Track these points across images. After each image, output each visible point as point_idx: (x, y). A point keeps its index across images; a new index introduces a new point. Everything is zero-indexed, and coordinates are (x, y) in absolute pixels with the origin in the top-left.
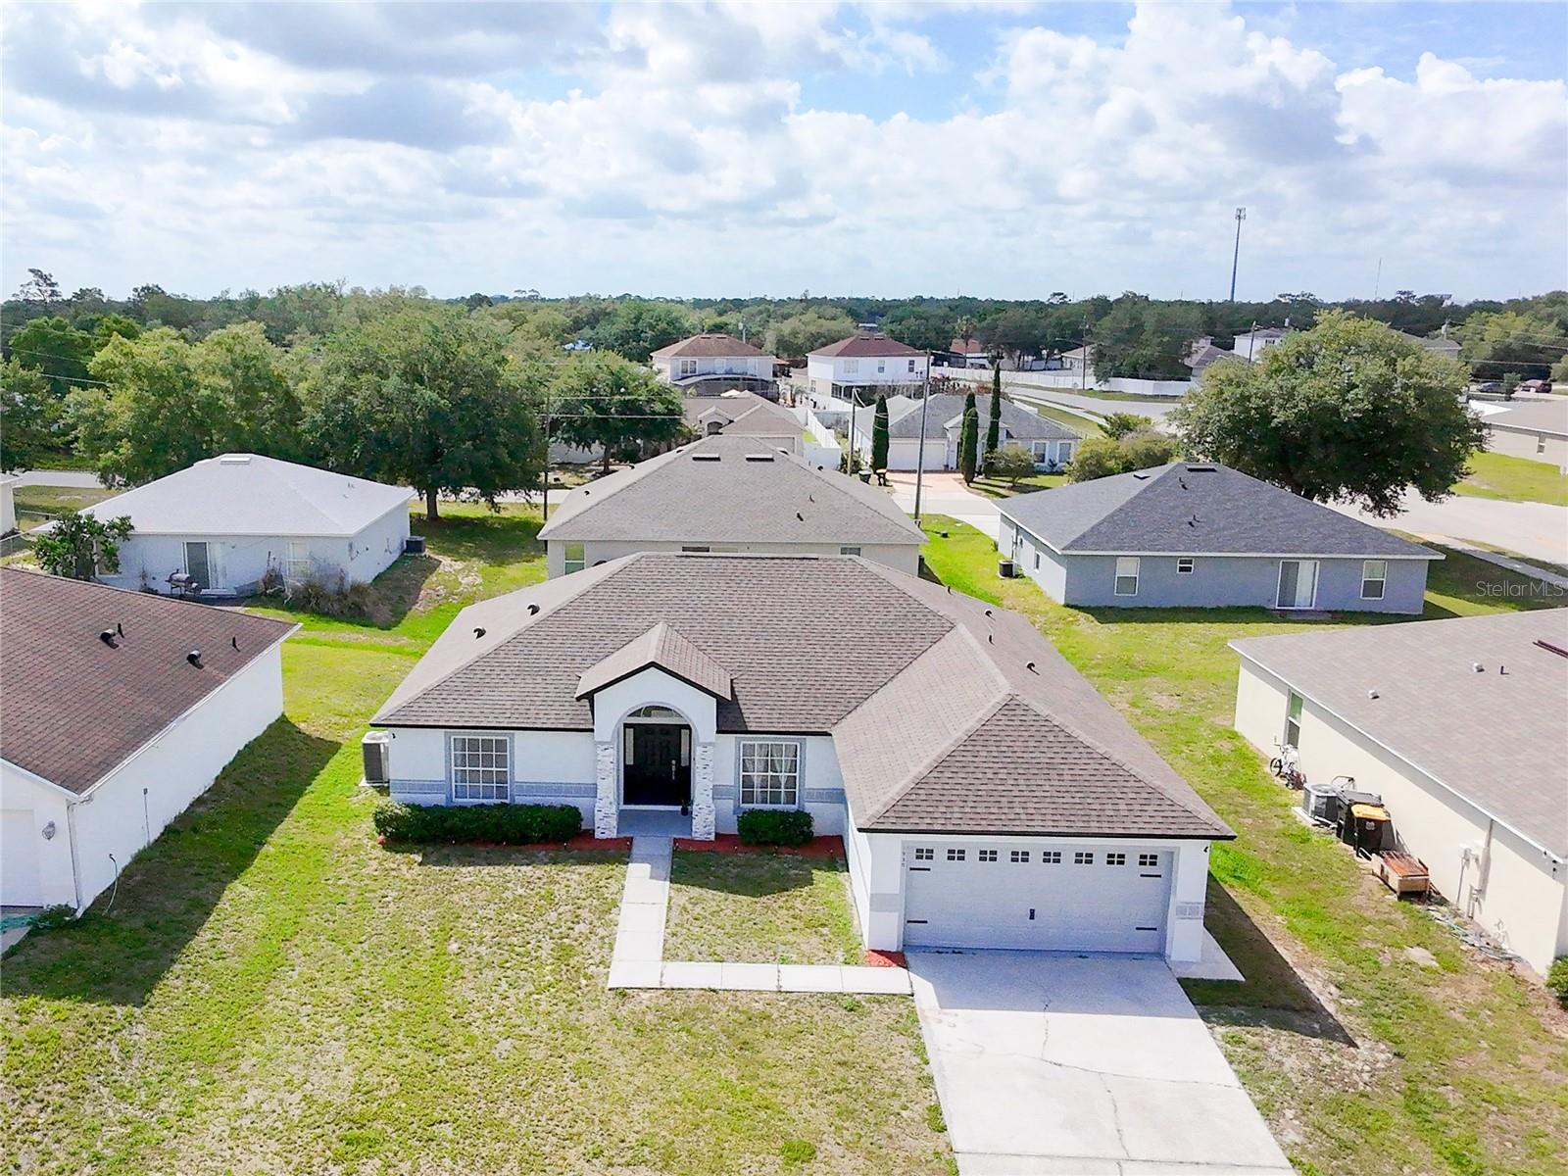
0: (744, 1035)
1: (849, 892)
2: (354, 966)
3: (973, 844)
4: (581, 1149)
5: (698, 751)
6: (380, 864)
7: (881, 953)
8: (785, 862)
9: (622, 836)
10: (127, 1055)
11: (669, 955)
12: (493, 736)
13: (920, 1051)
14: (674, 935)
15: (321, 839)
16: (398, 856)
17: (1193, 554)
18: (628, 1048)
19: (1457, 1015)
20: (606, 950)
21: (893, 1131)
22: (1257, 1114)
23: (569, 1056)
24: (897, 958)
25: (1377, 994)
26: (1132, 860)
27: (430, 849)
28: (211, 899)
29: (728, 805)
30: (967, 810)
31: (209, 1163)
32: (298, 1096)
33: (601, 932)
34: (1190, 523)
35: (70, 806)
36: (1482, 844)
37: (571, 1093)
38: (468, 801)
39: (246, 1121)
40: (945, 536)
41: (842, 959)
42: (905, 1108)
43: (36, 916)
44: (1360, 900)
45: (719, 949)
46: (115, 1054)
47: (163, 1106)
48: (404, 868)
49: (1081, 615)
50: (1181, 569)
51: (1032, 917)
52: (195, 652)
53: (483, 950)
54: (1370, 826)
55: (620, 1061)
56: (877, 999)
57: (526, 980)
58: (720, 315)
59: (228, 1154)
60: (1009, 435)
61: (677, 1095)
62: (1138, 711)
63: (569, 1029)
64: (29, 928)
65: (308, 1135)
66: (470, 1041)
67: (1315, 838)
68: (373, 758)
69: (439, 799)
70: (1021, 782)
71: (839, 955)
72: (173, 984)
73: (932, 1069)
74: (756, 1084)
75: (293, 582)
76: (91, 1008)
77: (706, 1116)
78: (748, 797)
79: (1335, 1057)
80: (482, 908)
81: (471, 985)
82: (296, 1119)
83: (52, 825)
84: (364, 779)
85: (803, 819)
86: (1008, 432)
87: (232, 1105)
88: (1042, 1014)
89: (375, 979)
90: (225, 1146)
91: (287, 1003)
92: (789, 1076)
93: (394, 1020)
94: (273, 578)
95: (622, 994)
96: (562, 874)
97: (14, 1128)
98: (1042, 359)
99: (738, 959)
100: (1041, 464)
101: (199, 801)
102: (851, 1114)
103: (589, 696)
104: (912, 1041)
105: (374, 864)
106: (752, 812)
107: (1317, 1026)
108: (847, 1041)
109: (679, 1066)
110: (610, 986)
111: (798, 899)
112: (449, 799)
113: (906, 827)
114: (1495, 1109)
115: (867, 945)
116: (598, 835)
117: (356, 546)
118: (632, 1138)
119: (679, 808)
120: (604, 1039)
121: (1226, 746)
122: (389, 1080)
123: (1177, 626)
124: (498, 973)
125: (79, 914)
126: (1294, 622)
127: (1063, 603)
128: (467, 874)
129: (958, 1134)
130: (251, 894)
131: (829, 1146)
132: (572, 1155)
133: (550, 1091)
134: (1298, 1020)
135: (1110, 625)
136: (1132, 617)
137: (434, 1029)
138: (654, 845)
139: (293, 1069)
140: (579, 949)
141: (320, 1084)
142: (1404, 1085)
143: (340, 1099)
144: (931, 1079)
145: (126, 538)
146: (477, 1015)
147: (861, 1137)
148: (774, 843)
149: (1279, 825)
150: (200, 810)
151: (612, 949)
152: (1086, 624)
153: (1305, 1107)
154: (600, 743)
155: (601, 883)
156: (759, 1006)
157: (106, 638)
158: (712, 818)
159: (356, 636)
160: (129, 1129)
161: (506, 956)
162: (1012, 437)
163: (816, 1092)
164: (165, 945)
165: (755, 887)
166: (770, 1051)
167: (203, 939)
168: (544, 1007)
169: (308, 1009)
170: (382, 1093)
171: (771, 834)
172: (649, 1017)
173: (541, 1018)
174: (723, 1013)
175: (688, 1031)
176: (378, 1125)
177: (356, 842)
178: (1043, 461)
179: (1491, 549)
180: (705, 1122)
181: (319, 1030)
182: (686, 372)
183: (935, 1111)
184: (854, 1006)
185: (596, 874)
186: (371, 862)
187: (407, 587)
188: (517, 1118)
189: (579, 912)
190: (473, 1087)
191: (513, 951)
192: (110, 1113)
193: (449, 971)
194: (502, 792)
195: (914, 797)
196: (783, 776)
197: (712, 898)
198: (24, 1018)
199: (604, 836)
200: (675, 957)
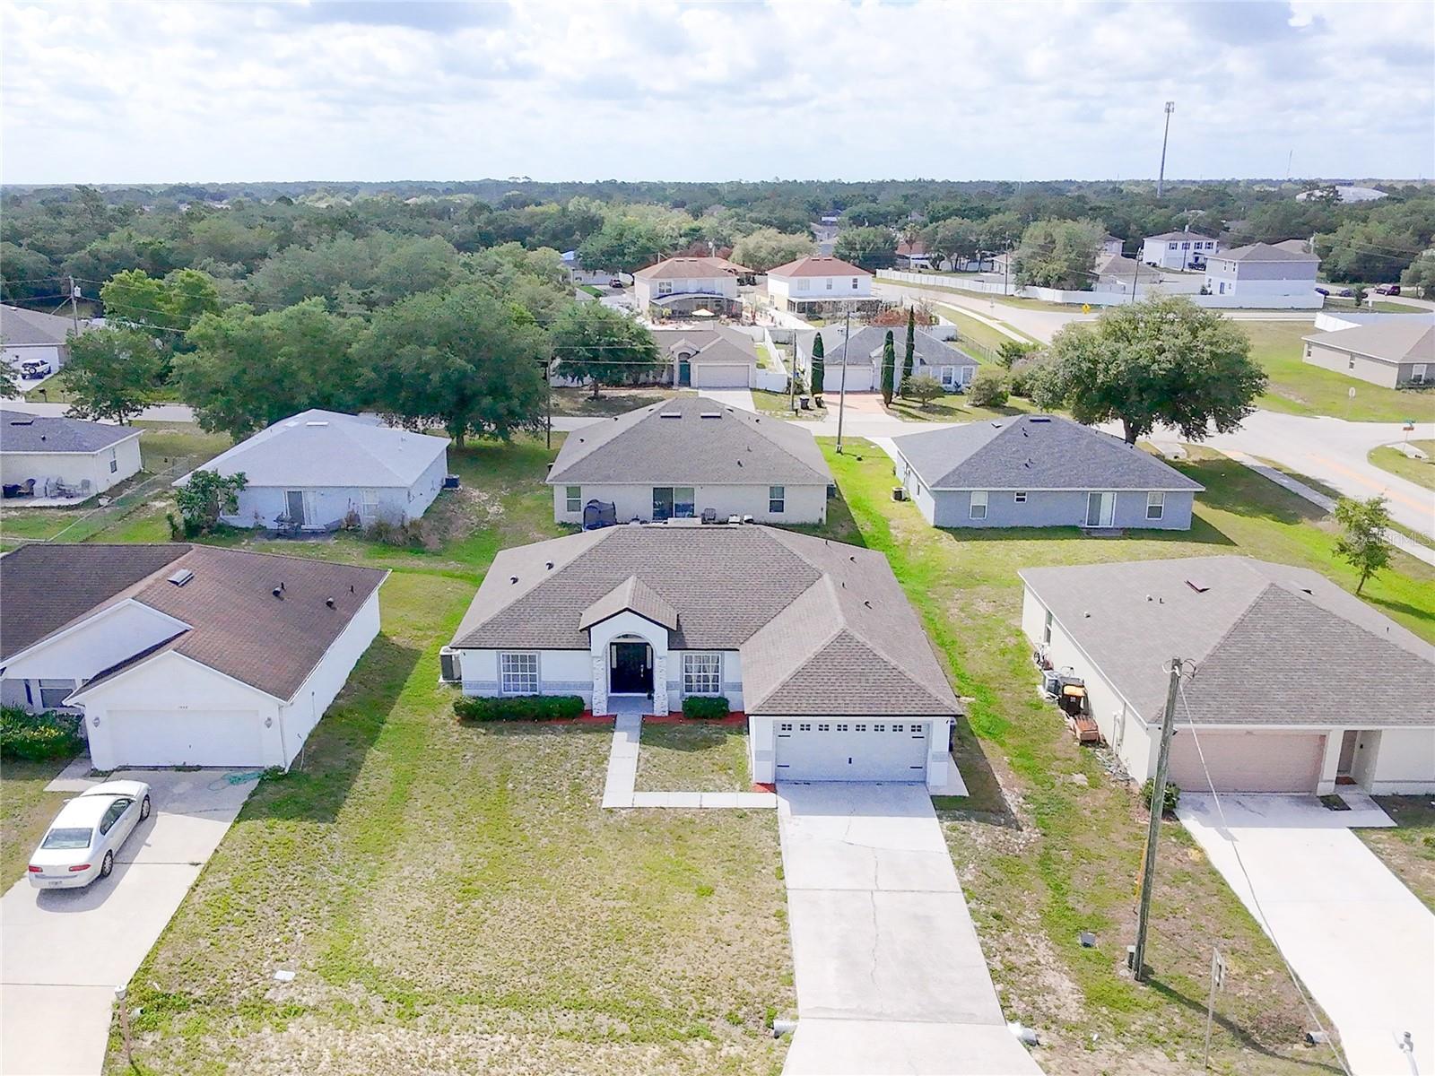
0: (681, 832)
1: (748, 748)
2: (452, 798)
3: (815, 722)
4: (589, 892)
5: (656, 661)
6: (460, 735)
7: (762, 784)
8: (709, 730)
9: (611, 713)
10: (331, 849)
11: (638, 788)
12: (528, 653)
13: (777, 839)
14: (641, 776)
15: (420, 719)
16: (470, 730)
17: (1026, 489)
18: (614, 841)
19: (1087, 813)
20: (601, 786)
21: (756, 880)
22: (952, 866)
23: (581, 845)
24: (771, 787)
25: (1046, 802)
26: (907, 728)
27: (490, 724)
28: (361, 760)
29: (676, 693)
30: (811, 702)
31: (391, 904)
32: (432, 870)
33: (598, 775)
34: (1026, 465)
35: (280, 707)
36: (1121, 712)
37: (583, 865)
38: (513, 694)
39: (406, 883)
40: (860, 459)
41: (738, 789)
42: (764, 868)
43: (262, 772)
44: (1057, 746)
45: (667, 785)
46: (325, 850)
47: (358, 876)
48: (475, 737)
49: (944, 534)
50: (1018, 500)
51: (850, 762)
52: (330, 600)
53: (528, 787)
54: (1073, 699)
55: (609, 848)
56: (756, 811)
57: (554, 805)
58: (696, 217)
59: (400, 899)
60: (922, 362)
61: (641, 865)
62: (963, 615)
63: (579, 832)
64: (259, 780)
65: (442, 889)
66: (525, 839)
67: (1045, 706)
68: (448, 665)
69: (494, 693)
70: (844, 684)
71: (738, 786)
72: (348, 809)
73: (782, 848)
74: (684, 858)
75: (367, 520)
76: (306, 824)
77: (656, 875)
78: (689, 689)
79: (1008, 837)
80: (525, 762)
81: (522, 808)
82: (434, 882)
83: (269, 719)
84: (441, 677)
85: (725, 702)
86: (921, 360)
87: (397, 875)
88: (848, 817)
89: (466, 805)
90: (397, 895)
91: (417, 820)
92: (703, 853)
93: (480, 828)
94: (353, 519)
95: (610, 811)
96: (573, 740)
97: (282, 888)
98: (976, 261)
99: (679, 790)
100: (949, 385)
101: (339, 696)
102: (735, 872)
103: (588, 629)
104: (773, 834)
105: (456, 735)
106: (691, 698)
107: (1003, 820)
108: (737, 834)
109: (642, 850)
110: (603, 806)
111: (717, 753)
112: (500, 692)
113: (774, 713)
114: (1085, 861)
115: (753, 781)
116: (594, 714)
117: (412, 492)
118: (616, 887)
119: (646, 695)
120: (600, 837)
121: (1012, 641)
122: (481, 860)
123: (1011, 542)
124: (539, 800)
125: (286, 771)
126: (1096, 538)
127: (932, 524)
128: (515, 740)
129: (790, 881)
130: (382, 756)
131: (722, 888)
132: (584, 895)
133: (571, 864)
134: (992, 818)
135: (964, 543)
136: (980, 536)
137: (503, 833)
138: (630, 720)
139: (427, 856)
140: (585, 785)
141: (443, 863)
142: (1042, 850)
143: (455, 871)
144: (780, 853)
145: (243, 489)
146: (527, 824)
147: (738, 883)
148: (705, 717)
149: (1027, 697)
150: (340, 702)
151: (604, 786)
152: (947, 540)
153: (981, 862)
154: (594, 657)
155: (597, 745)
156: (689, 816)
157: (276, 593)
158: (666, 703)
159: (417, 562)
160: (343, 888)
161: (542, 791)
162: (925, 364)
163: (716, 861)
164: (339, 788)
165: (693, 746)
166: (694, 841)
167: (359, 785)
168: (565, 819)
169: (430, 823)
170: (479, 867)
171: (702, 712)
172: (626, 824)
173: (564, 826)
174: (668, 820)
175: (648, 831)
176: (479, 883)
177: (443, 721)
178: (950, 383)
179: (1273, 465)
180: (656, 878)
181: (438, 835)
182: (663, 291)
183: (781, 869)
184: (742, 815)
185: (594, 740)
186: (454, 734)
187: (449, 518)
188: (554, 878)
189: (584, 763)
190: (529, 863)
191: (546, 788)
192: (330, 880)
193: (509, 800)
194: (533, 688)
195: (780, 694)
196: (711, 674)
197: (665, 752)
198: (271, 831)
199: (598, 715)
200: (641, 790)
